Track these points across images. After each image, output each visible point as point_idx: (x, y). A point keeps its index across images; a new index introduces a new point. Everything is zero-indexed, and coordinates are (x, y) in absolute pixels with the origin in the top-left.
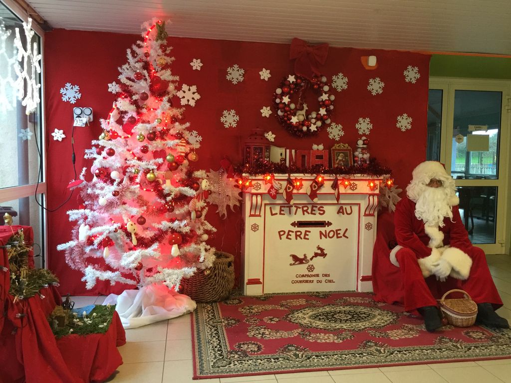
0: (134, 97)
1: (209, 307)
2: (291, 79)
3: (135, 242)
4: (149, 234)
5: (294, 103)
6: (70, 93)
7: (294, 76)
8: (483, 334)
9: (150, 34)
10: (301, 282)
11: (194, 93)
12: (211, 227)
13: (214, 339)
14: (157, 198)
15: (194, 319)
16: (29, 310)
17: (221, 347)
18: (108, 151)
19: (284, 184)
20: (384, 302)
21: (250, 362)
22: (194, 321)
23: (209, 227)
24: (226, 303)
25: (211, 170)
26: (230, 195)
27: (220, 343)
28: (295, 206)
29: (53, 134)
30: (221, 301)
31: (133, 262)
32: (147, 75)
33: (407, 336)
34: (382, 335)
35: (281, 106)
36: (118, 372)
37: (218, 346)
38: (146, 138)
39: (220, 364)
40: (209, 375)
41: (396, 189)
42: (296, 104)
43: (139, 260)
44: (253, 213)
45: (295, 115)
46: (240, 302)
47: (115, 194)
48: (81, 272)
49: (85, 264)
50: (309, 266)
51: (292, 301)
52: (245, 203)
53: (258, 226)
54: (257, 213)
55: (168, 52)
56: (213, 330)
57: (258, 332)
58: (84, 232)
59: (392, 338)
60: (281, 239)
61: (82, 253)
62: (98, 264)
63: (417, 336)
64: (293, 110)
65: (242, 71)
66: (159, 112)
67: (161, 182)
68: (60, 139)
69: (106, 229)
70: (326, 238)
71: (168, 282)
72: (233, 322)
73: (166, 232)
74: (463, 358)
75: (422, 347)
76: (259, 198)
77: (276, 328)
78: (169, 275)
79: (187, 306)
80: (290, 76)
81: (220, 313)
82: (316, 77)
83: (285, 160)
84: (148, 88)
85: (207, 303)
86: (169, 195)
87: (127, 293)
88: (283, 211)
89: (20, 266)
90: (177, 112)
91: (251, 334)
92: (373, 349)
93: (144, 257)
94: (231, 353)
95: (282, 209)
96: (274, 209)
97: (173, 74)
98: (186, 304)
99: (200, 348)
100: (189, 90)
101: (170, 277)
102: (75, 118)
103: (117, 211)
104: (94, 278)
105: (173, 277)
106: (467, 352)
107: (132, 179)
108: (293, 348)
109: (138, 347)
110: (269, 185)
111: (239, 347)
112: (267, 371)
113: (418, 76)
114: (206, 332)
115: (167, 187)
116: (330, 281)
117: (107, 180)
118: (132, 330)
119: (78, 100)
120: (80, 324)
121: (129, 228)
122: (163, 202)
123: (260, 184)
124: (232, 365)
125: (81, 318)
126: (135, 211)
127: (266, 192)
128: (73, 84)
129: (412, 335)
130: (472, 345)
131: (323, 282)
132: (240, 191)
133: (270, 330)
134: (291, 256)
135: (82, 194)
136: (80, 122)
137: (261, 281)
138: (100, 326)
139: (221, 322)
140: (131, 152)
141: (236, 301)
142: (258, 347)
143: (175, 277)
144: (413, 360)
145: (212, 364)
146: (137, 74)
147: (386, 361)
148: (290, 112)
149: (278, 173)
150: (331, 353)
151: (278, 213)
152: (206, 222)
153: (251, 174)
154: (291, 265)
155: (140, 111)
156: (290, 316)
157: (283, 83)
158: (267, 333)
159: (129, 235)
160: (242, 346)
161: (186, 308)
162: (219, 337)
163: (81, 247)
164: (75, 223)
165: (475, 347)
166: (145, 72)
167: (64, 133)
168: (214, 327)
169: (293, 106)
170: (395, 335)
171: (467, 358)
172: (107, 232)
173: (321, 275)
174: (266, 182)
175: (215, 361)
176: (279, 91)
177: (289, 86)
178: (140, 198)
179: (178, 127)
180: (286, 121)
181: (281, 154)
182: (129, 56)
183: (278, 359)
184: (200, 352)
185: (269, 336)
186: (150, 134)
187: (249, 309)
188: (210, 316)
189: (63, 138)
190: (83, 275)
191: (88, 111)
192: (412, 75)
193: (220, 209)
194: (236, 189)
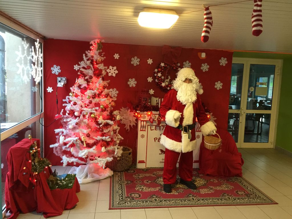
0: (86, 78)
1: (119, 174)
2: (162, 65)
3: (85, 145)
4: (91, 141)
5: (164, 76)
6: (56, 70)
7: (164, 63)
8: (244, 193)
9: (94, 47)
11: (115, 70)
12: (121, 137)
13: (120, 191)
14: (96, 125)
15: (112, 180)
16: (40, 179)
17: (122, 194)
18: (74, 103)
19: (157, 116)
20: (203, 174)
21: (135, 202)
22: (112, 181)
23: (120, 137)
24: (128, 172)
25: (122, 107)
26: (131, 120)
27: (122, 193)
28: (162, 126)
29: (47, 89)
30: (125, 171)
31: (84, 155)
32: (92, 67)
33: (208, 192)
34: (197, 191)
35: (157, 77)
36: (77, 205)
37: (121, 194)
38: (91, 98)
39: (121, 203)
40: (116, 208)
41: (213, 118)
42: (164, 77)
43: (87, 154)
44: (142, 129)
45: (164, 82)
46: (134, 171)
47: (77, 124)
48: (60, 158)
49: (62, 154)
51: (159, 172)
52: (138, 124)
53: (144, 136)
54: (144, 129)
55: (102, 55)
56: (120, 186)
57: (140, 188)
58: (62, 139)
59: (201, 193)
60: (155, 141)
61: (61, 149)
62: (68, 154)
63: (213, 192)
64: (163, 79)
65: (139, 60)
66: (97, 85)
67: (97, 117)
68: (51, 92)
69: (72, 139)
71: (100, 164)
72: (130, 182)
73: (100, 141)
74: (231, 204)
75: (214, 198)
76: (145, 123)
77: (149, 186)
78: (100, 161)
79: (109, 174)
80: (162, 63)
81: (124, 177)
82: (175, 64)
83: (158, 104)
84: (93, 73)
85: (119, 172)
86: (101, 124)
87: (81, 166)
88: (157, 128)
89: (35, 157)
90: (106, 83)
91: (137, 189)
92: (191, 198)
93: (89, 153)
94: (127, 198)
95: (156, 127)
96: (152, 127)
97: (104, 66)
98: (108, 173)
99: (113, 194)
100: (113, 69)
101: (100, 162)
102: (58, 82)
103: (77, 131)
104: (67, 162)
105: (102, 162)
106: (233, 201)
107: (84, 116)
108: (155, 196)
109: (85, 193)
110: (150, 117)
111: (131, 195)
112: (141, 207)
113: (226, 62)
114: (117, 187)
115: (101, 120)
117: (73, 115)
118: (83, 185)
119: (59, 73)
120: (61, 184)
121: (83, 139)
122: (98, 127)
123: (146, 116)
124: (126, 204)
125: (61, 180)
126: (86, 131)
127: (148, 120)
128: (57, 65)
129: (211, 191)
130: (237, 198)
132: (136, 118)
133: (146, 187)
134: (160, 150)
135: (62, 121)
136: (60, 85)
137: (145, 161)
138: (69, 185)
139: (124, 182)
140: (84, 103)
141: (133, 171)
142: (139, 195)
143: (103, 162)
144: (207, 204)
145: (118, 203)
146: (88, 66)
147: (195, 204)
148: (162, 80)
149: (154, 111)
150: (171, 199)
151: (154, 129)
152: (118, 134)
153: (141, 112)
154: (160, 154)
155: (88, 83)
156: (156, 180)
157: (159, 67)
158: (145, 188)
159: (82, 142)
160: (132, 194)
161: (108, 175)
162: (122, 189)
163: (61, 146)
164: (58, 134)
165: (238, 199)
166: (91, 66)
167: (52, 89)
168: (120, 184)
169: (163, 78)
170: (203, 191)
171: (232, 204)
172: (73, 141)
174: (148, 116)
175: (119, 201)
176: (156, 70)
177: (161, 68)
178: (88, 125)
179: (106, 90)
180: (159, 85)
181: (157, 101)
182: (84, 57)
183: (147, 201)
184: (113, 197)
185: (145, 190)
186: (93, 95)
187: (138, 176)
188: (119, 179)
189: (52, 91)
190: (62, 159)
191: (64, 79)
192: (223, 62)
193: (126, 126)
194: (134, 117)
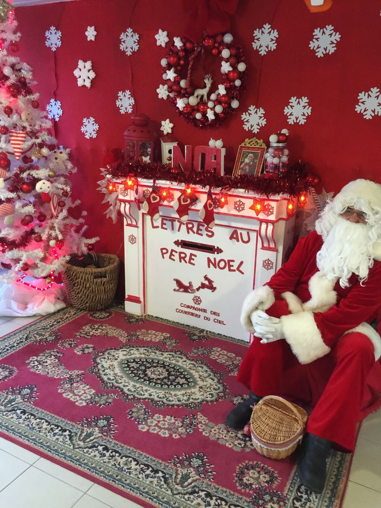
2: (178, 43)
5: (186, 80)
7: (180, 39)
10: (186, 312)
11: (89, 71)
24: (93, 314)
42: (190, 81)
44: (129, 222)
50: (195, 297)
53: (136, 238)
54: (134, 223)
56: (18, 342)
57: (43, 359)
60: (163, 257)
64: (185, 89)
65: (137, 37)
70: (216, 268)
76: (128, 206)
80: (175, 38)
81: (63, 325)
88: (165, 224)
95: (164, 222)
96: (156, 221)
100: (85, 67)
116: (220, 322)
131: (212, 320)
134: (174, 280)
137: (142, 300)
141: (106, 315)
148: (180, 92)
149: (143, 178)
151: (160, 226)
154: (175, 290)
162: (6, 351)
168: (27, 338)
169: (182, 83)
173: (209, 312)
174: (127, 187)
176: (164, 63)
177: (178, 54)
181: (170, 151)
